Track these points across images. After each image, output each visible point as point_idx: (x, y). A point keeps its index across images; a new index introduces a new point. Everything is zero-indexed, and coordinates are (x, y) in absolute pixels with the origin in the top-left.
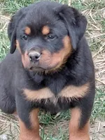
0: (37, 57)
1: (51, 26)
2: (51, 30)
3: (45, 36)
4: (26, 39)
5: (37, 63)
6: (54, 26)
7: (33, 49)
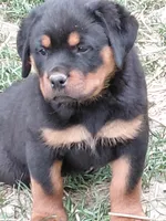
0: (62, 82)
1: (82, 31)
2: (81, 38)
3: (73, 47)
4: (44, 54)
5: (63, 91)
6: (86, 32)
7: (56, 70)
